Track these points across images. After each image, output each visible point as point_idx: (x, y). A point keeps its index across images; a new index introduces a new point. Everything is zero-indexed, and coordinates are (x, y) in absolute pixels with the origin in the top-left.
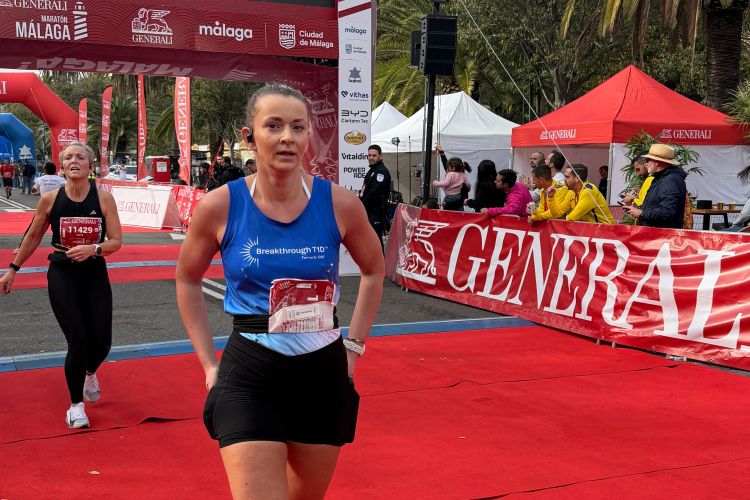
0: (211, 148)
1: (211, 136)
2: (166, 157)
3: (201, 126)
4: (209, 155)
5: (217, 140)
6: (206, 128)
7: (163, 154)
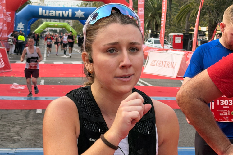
0: (209, 29)
1: (210, 21)
2: (181, 34)
3: (204, 15)
4: (207, 33)
5: (213, 23)
6: (207, 16)
7: (180, 32)
